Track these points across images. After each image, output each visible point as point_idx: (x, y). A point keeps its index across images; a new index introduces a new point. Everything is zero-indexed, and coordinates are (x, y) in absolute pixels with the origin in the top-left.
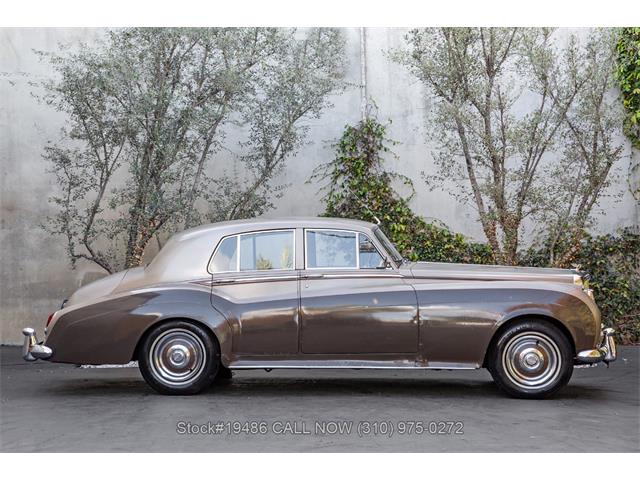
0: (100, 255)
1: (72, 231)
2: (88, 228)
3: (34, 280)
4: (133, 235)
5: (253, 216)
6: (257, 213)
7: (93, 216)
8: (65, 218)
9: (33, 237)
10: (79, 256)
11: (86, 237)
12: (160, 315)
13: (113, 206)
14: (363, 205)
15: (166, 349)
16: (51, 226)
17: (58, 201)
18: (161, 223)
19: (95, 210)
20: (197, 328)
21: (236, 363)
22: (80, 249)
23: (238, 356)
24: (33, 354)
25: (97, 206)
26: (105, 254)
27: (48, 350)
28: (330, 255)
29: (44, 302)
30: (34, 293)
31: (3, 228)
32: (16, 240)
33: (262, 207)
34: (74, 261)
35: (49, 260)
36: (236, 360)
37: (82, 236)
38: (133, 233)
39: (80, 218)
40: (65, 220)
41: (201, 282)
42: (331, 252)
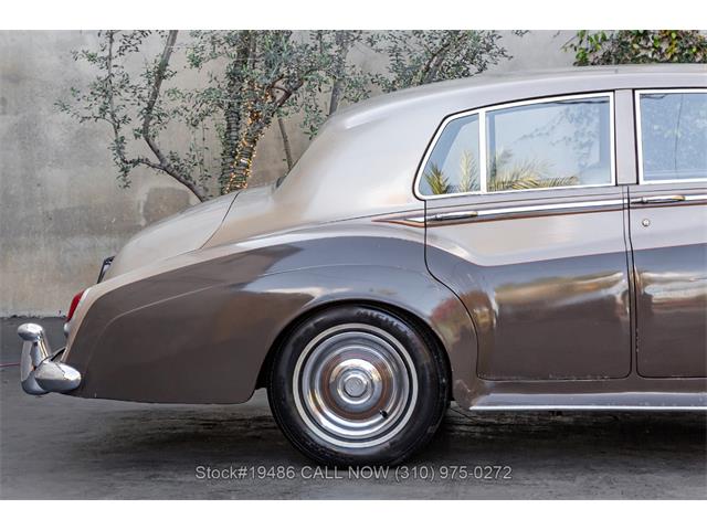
0: (173, 159)
1: (119, 116)
2: (149, 108)
3: (63, 204)
4: (233, 120)
5: (466, 74)
6: (473, 69)
7: (158, 84)
8: (105, 90)
9: (57, 128)
10: (135, 163)
11: (146, 125)
12: (317, 293)
13: (196, 62)
14: (643, 52)
15: (328, 370)
16: (81, 107)
17: (92, 58)
18: (288, 94)
19: (160, 73)
20: (396, 322)
21: (483, 398)
22: (136, 148)
23: (488, 383)
24: (40, 382)
25: (164, 65)
26: (183, 156)
27: (72, 375)
28: (582, 146)
29: (81, 242)
30: (63, 225)
31: (4, 113)
32: (26, 134)
33: (485, 57)
34: (125, 171)
35: (85, 167)
36: (486, 392)
37: (138, 124)
38: (233, 115)
39: (135, 89)
40: (106, 94)
41: (402, 220)
42: (585, 140)
